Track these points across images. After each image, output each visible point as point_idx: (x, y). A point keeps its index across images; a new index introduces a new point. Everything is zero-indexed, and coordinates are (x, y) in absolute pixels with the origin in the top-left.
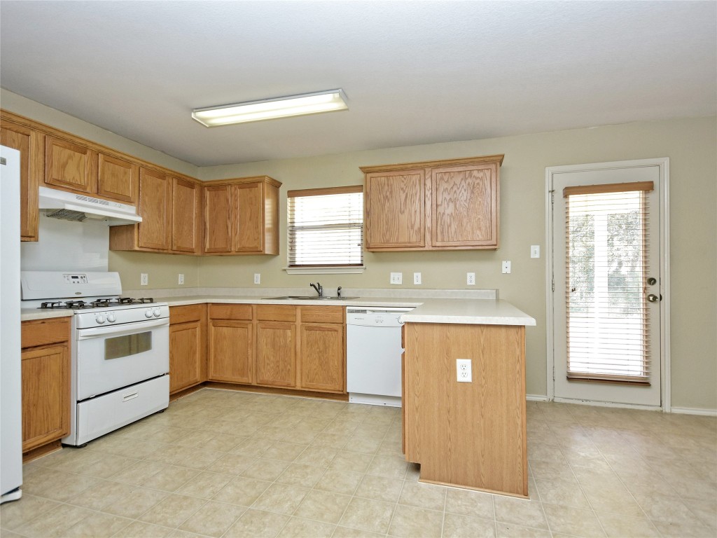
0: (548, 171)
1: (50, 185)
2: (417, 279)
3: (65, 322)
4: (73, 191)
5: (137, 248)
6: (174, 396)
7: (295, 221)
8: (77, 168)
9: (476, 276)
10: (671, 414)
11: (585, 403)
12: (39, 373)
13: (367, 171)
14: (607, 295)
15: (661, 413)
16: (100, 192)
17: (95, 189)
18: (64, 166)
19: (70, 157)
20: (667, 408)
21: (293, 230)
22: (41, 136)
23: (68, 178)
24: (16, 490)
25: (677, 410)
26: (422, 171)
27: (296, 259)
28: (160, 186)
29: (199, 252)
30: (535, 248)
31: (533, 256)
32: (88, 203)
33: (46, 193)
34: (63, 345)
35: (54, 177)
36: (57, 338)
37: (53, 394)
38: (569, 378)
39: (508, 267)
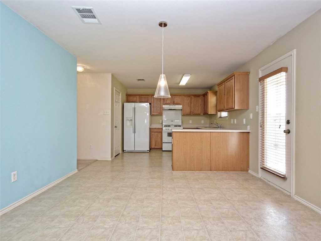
0: (260, 71)
1: (164, 105)
2: (235, 121)
4: (168, 105)
5: (182, 114)
8: (169, 100)
9: (245, 120)
11: (269, 181)
12: (157, 136)
15: (290, 196)
16: (174, 104)
17: (172, 104)
18: (167, 100)
20: (292, 195)
23: (167, 103)
25: (297, 198)
26: (224, 83)
27: (222, 115)
28: (188, 99)
29: (202, 114)
30: (257, 107)
31: (256, 111)
32: (171, 106)
33: (164, 106)
34: (161, 132)
35: (165, 103)
36: (160, 131)
37: (159, 140)
38: (261, 168)
39: (251, 116)
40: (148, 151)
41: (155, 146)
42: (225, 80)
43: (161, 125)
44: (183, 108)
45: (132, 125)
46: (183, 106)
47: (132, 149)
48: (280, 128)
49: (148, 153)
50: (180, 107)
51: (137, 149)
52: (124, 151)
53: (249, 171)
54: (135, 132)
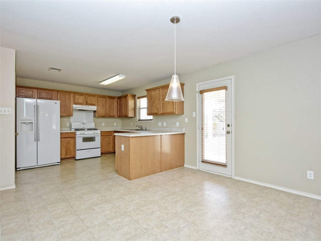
0: (197, 85)
1: (75, 104)
2: (165, 124)
3: (75, 133)
4: (80, 105)
5: (97, 116)
6: (101, 154)
7: (141, 106)
8: (81, 99)
9: (179, 123)
10: (235, 179)
11: (208, 171)
12: (69, 143)
13: (147, 90)
14: (212, 131)
15: (231, 178)
16: (87, 104)
17: (85, 104)
18: (78, 100)
19: (79, 97)
20: (233, 177)
21: (140, 109)
22: (73, 94)
23: (79, 102)
24: (59, 162)
25: (237, 178)
26: (158, 90)
27: (141, 118)
28: (103, 100)
29: (116, 116)
30: (194, 113)
31: (193, 116)
32: (84, 107)
33: (74, 106)
34: (74, 138)
35: (76, 102)
36: (72, 136)
37: (72, 147)
38: (202, 161)
39: (186, 120)
40: (59, 164)
41: (66, 155)
42: (160, 87)
43: (69, 129)
44: (97, 110)
45: (32, 130)
46: (97, 107)
47: (33, 164)
48: (223, 130)
49: (59, 166)
50: (94, 108)
51: (41, 163)
52: (18, 169)
53: (185, 166)
54: (37, 139)
